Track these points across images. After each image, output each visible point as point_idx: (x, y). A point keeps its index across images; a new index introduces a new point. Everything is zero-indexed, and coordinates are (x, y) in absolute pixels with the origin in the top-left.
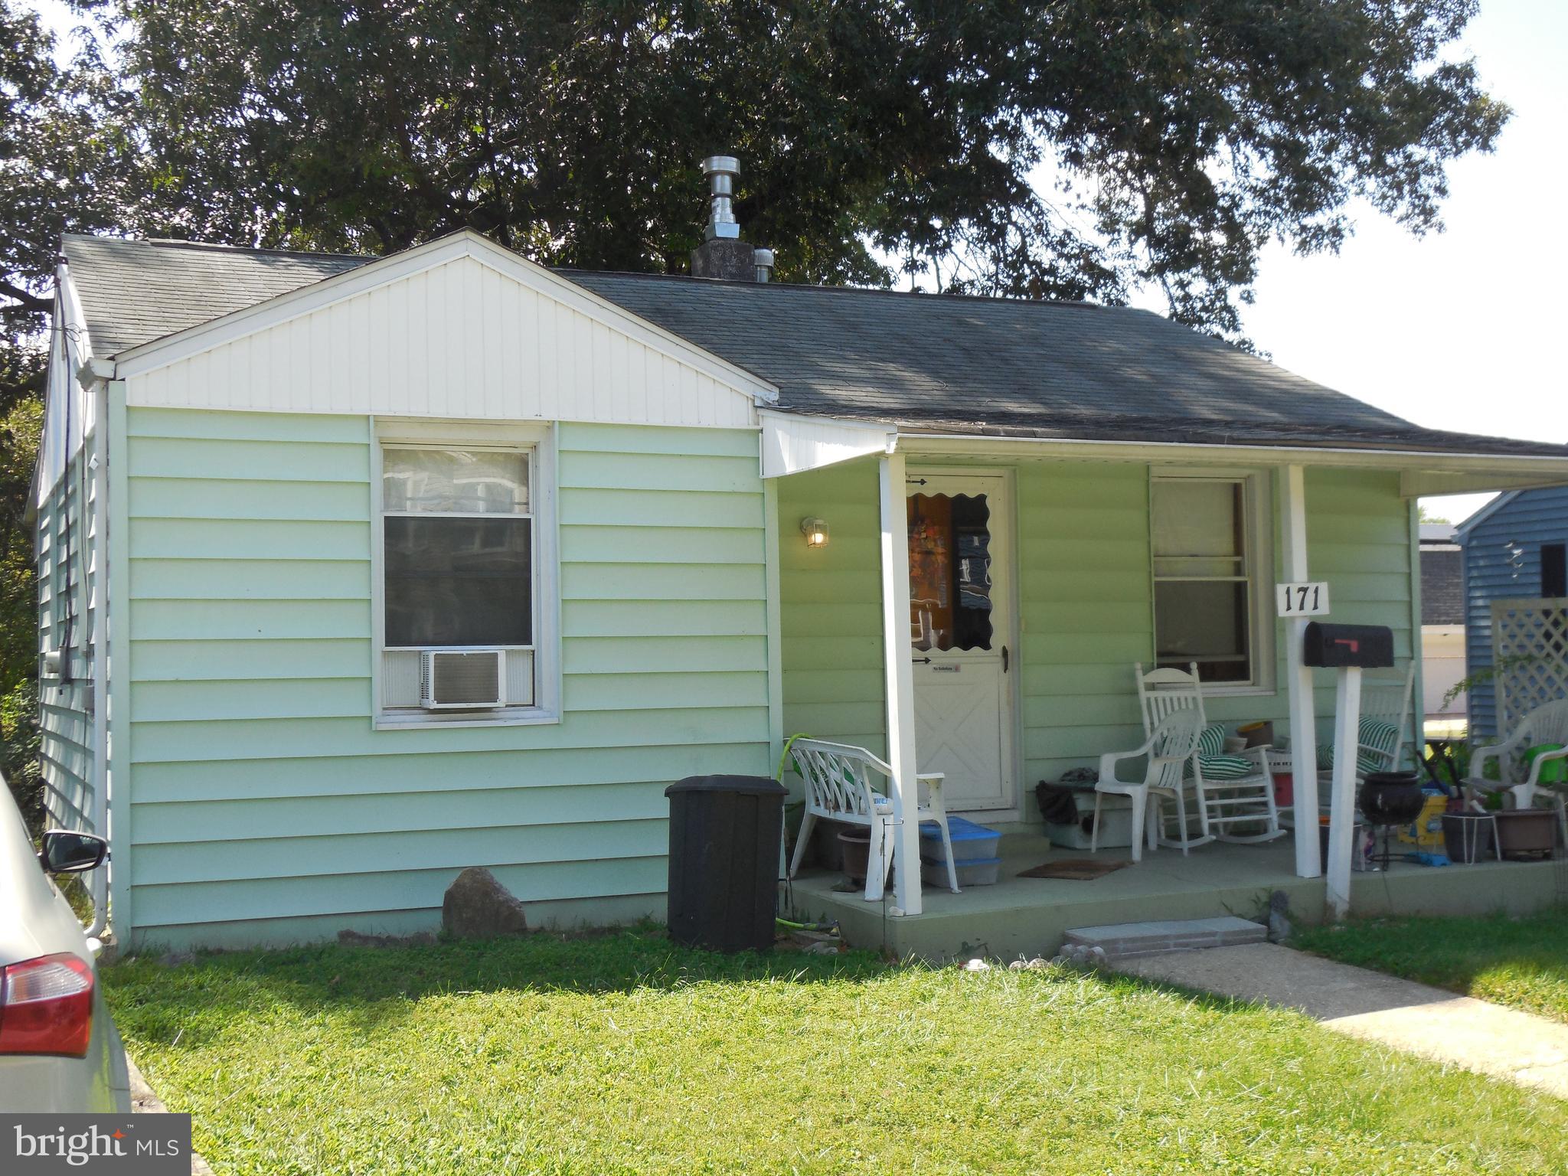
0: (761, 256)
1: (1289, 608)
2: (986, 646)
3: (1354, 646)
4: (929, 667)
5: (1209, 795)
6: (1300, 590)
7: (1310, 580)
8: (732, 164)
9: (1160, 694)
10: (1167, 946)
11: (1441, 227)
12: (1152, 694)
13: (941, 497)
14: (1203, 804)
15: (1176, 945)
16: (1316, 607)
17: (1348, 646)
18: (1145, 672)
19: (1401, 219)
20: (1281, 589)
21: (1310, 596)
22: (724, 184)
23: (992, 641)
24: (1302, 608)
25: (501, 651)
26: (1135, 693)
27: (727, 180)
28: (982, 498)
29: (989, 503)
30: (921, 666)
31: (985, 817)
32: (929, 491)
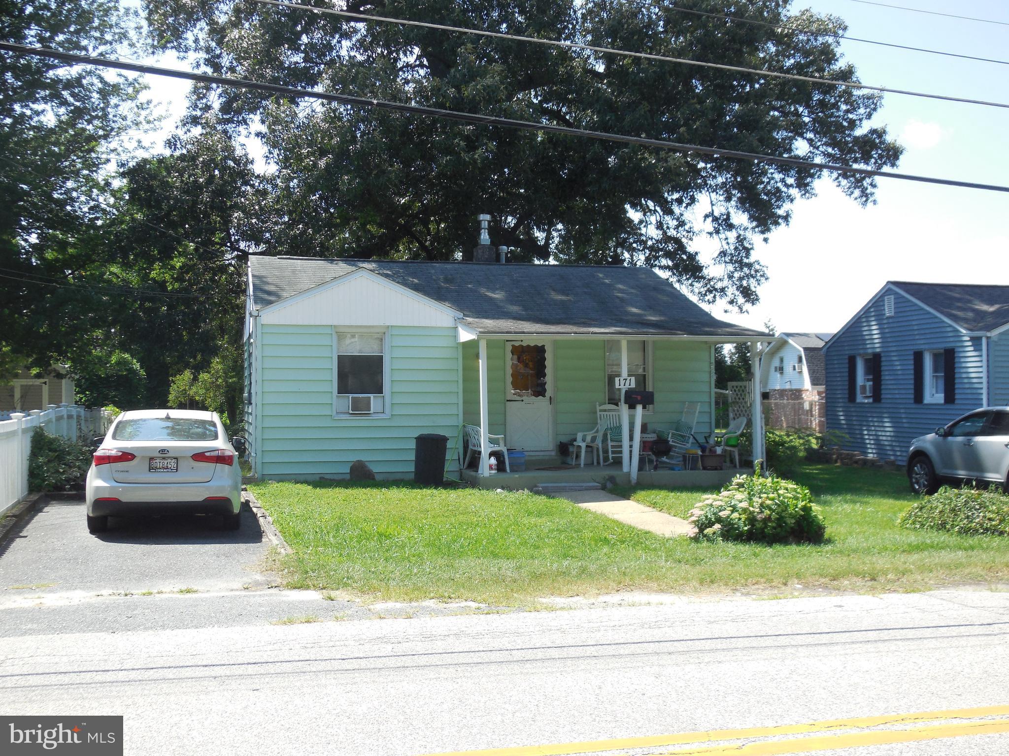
0: (502, 249)
1: (622, 385)
2: (544, 396)
3: (639, 398)
4: (523, 403)
5: (613, 447)
6: (624, 379)
7: (629, 376)
8: (488, 217)
9: (605, 413)
11: (875, 202)
12: (602, 413)
13: (528, 346)
14: (610, 450)
16: (629, 385)
17: (637, 398)
18: (600, 406)
19: (856, 199)
21: (628, 382)
22: (485, 224)
23: (546, 394)
24: (625, 385)
25: (371, 396)
26: (596, 413)
28: (544, 346)
29: (546, 348)
30: (521, 402)
31: (542, 453)
32: (524, 344)
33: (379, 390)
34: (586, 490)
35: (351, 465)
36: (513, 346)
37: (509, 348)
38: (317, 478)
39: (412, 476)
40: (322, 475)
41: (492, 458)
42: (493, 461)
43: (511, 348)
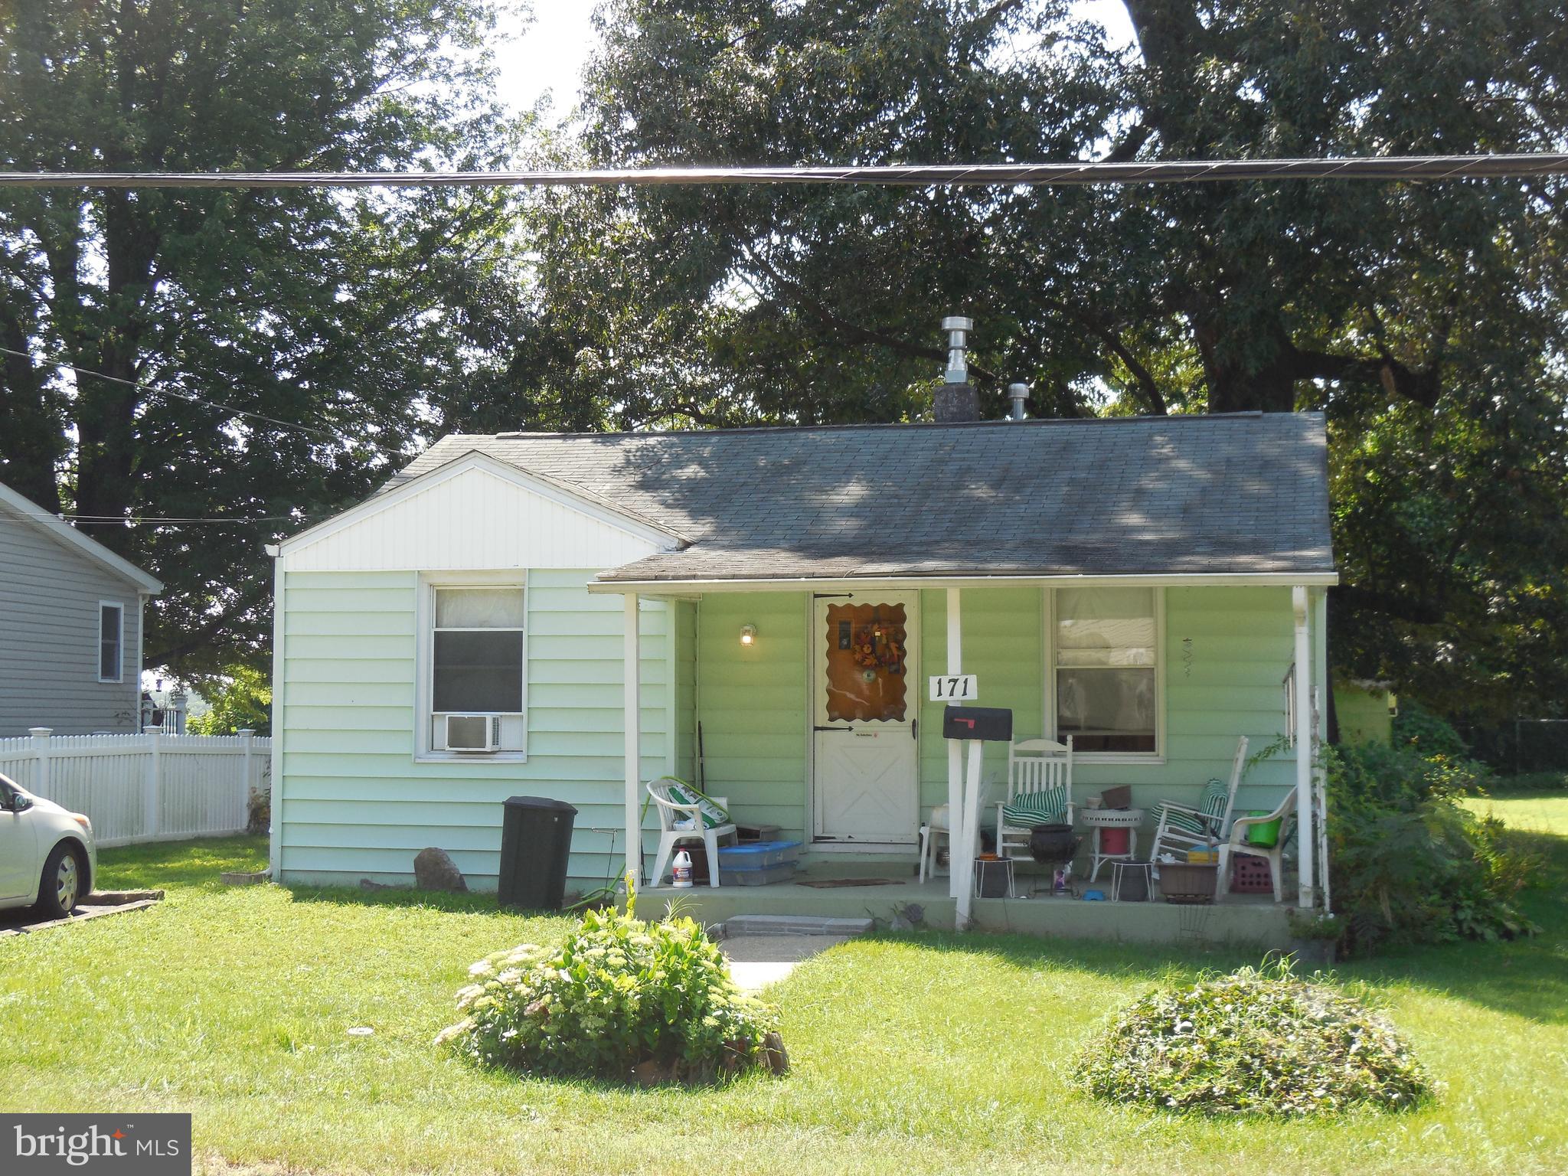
1: (940, 694)
2: (901, 719)
3: (971, 724)
4: (853, 733)
6: (950, 681)
7: (963, 673)
9: (1029, 760)
10: (782, 930)
12: (1021, 760)
13: (866, 606)
15: (789, 930)
16: (965, 694)
17: (967, 723)
20: (933, 681)
21: (960, 686)
22: (958, 339)
23: (906, 715)
24: (951, 694)
25: (488, 715)
27: (961, 335)
28: (901, 606)
29: (906, 609)
30: (846, 733)
31: (890, 849)
32: (857, 602)
33: (511, 701)
34: (830, 933)
35: (415, 855)
36: (831, 606)
37: (822, 610)
38: (356, 880)
39: (494, 885)
40: (368, 877)
41: (681, 855)
42: (681, 861)
43: (827, 611)
